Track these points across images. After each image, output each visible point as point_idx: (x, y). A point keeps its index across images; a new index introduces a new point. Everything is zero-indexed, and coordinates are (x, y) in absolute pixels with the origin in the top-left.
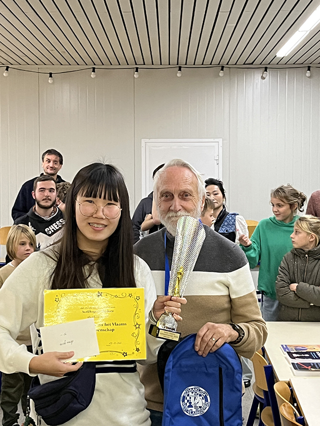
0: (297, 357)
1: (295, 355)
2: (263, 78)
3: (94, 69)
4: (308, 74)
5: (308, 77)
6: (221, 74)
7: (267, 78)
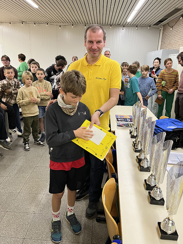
0: (120, 121)
1: (119, 120)
2: (123, 29)
3: (73, 24)
4: (137, 28)
5: (137, 29)
6: (111, 27)
7: (124, 29)
